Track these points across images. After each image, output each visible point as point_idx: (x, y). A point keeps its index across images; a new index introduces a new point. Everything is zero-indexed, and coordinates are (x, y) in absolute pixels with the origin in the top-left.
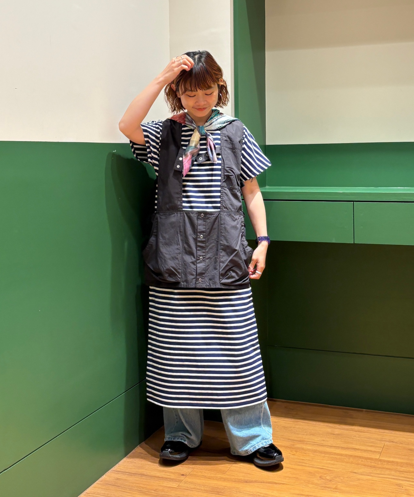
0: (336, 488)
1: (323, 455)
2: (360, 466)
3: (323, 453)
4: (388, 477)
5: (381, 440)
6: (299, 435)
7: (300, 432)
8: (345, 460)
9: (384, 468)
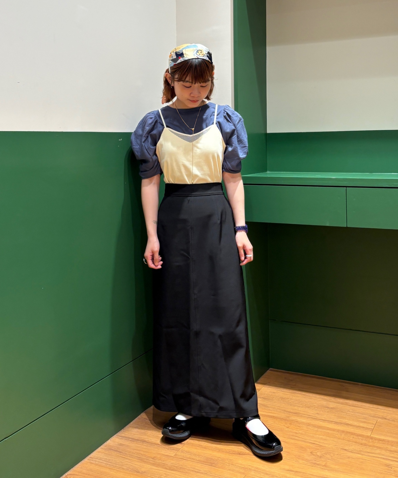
0: (325, 466)
1: (316, 429)
2: (351, 443)
3: (316, 427)
4: (378, 457)
5: (374, 417)
6: (295, 407)
7: (296, 404)
8: (337, 435)
9: (374, 446)
